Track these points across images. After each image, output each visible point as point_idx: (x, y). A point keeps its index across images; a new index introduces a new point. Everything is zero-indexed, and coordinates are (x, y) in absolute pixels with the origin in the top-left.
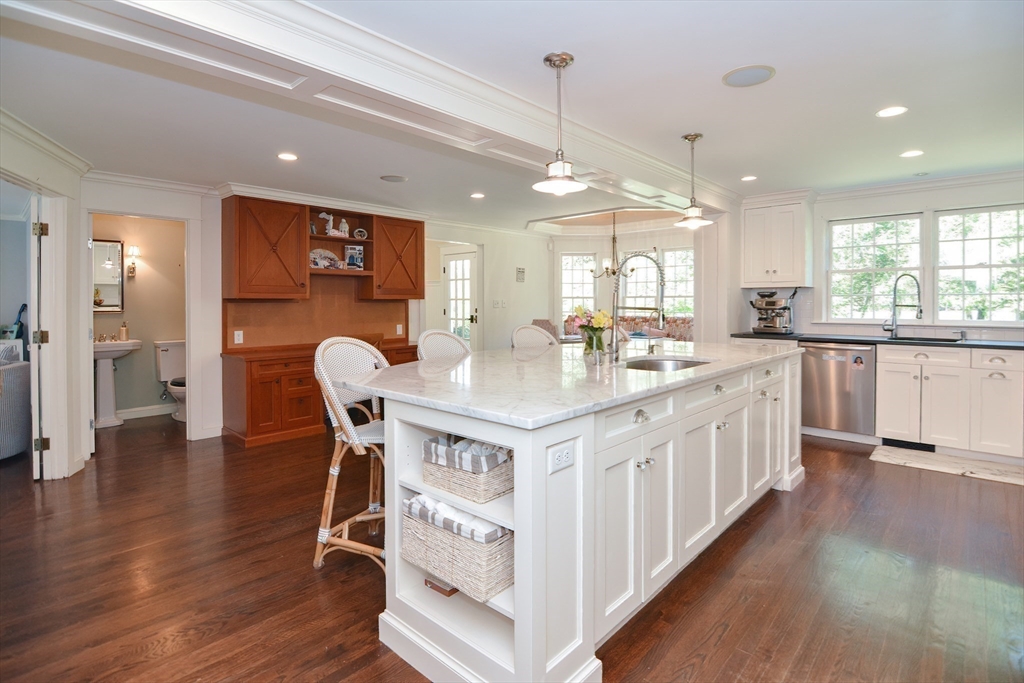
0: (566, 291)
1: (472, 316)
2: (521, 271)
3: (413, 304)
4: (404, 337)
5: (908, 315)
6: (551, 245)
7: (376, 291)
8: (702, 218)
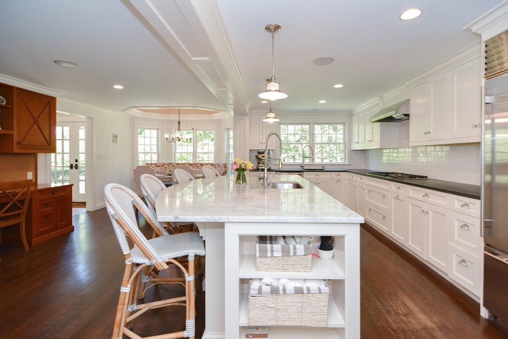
0: (140, 149)
1: (71, 165)
2: (115, 136)
3: (41, 157)
4: (34, 181)
5: (307, 161)
6: (132, 122)
7: (15, 146)
8: (275, 118)
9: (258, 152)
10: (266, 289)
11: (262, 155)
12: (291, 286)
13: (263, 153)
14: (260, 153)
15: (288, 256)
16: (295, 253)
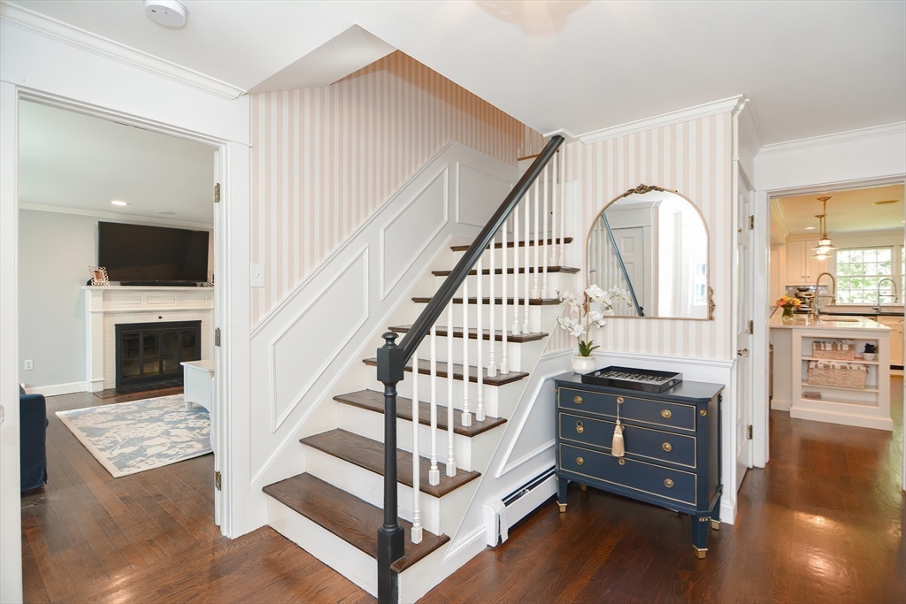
9: (799, 289)
10: (820, 366)
11: (804, 293)
12: (838, 366)
13: (807, 290)
14: (801, 290)
15: (837, 350)
16: (841, 349)
